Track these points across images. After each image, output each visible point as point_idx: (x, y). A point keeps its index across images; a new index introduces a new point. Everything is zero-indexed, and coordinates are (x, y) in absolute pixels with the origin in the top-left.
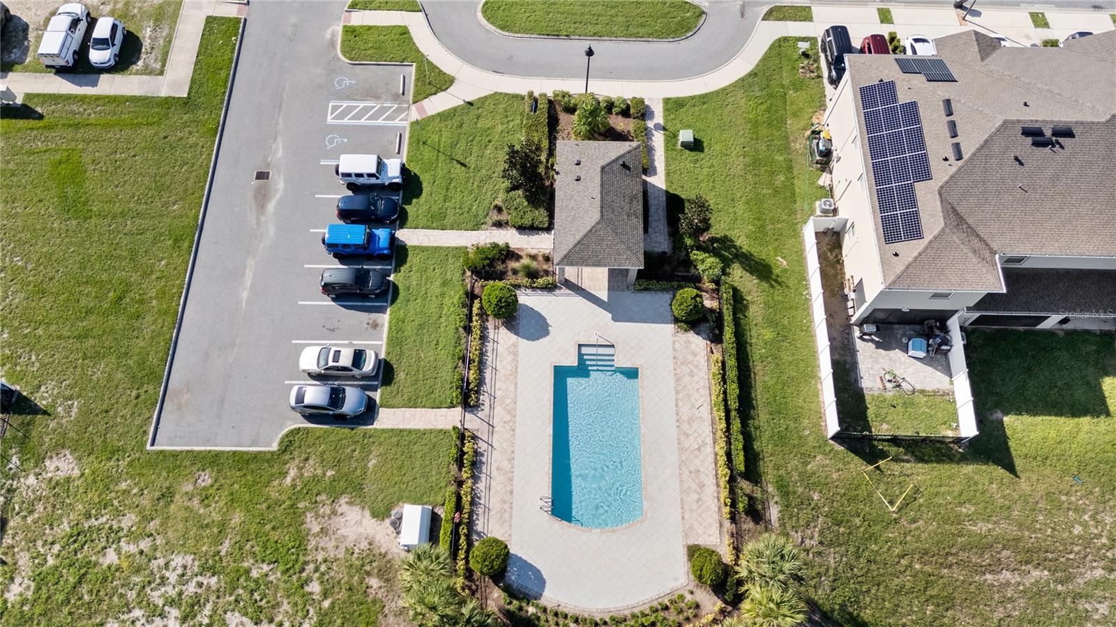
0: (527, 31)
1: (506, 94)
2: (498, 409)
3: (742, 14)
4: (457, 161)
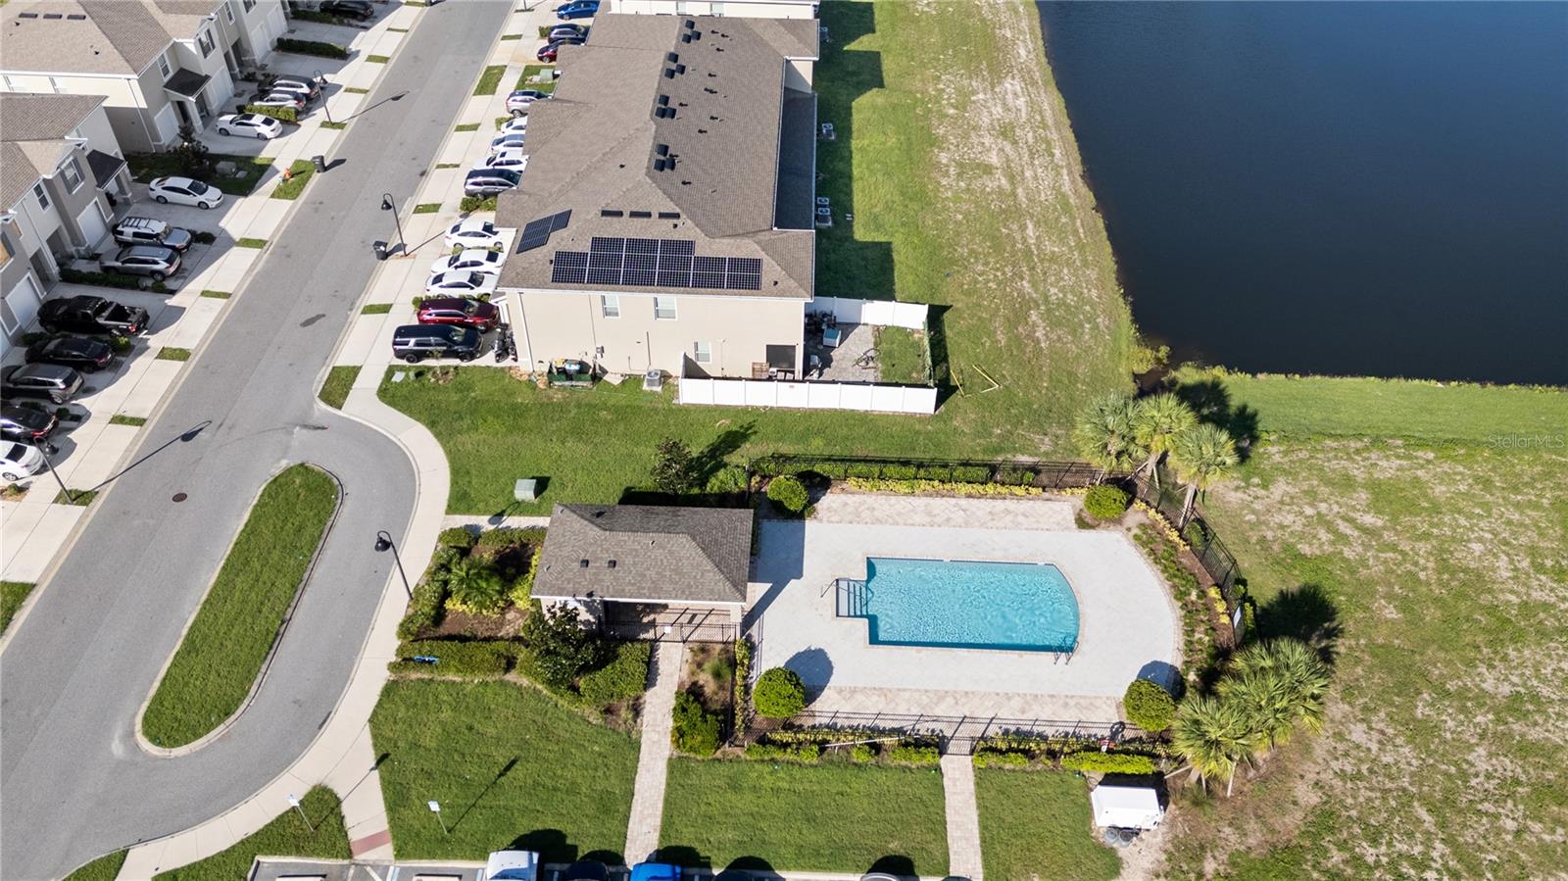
0: (249, 677)
1: (380, 705)
2: (938, 711)
3: (319, 428)
4: (501, 775)
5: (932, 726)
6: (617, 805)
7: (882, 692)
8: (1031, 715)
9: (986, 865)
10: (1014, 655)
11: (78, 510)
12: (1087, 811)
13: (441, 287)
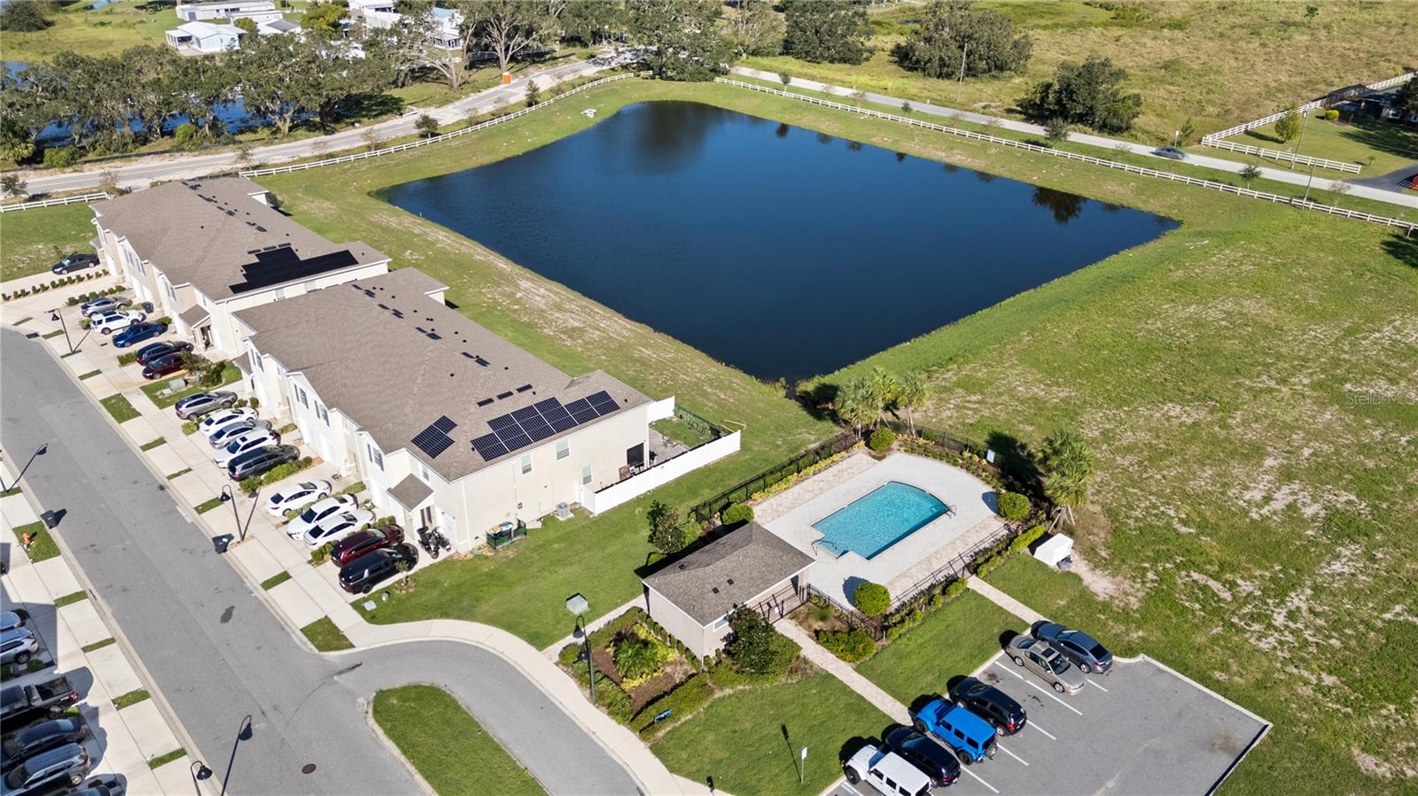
2: (937, 567)
3: (354, 668)
4: (787, 737)
5: (942, 574)
6: (861, 706)
7: (904, 575)
8: (971, 545)
9: (1038, 611)
10: (930, 525)
12: (1041, 566)
13: (326, 536)
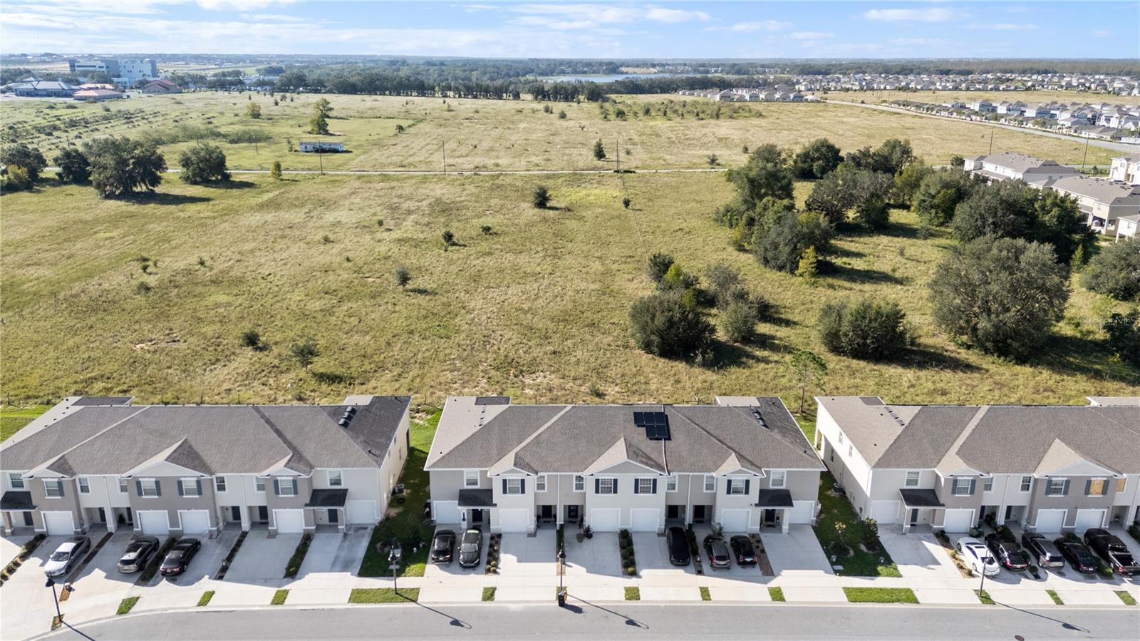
11: (977, 601)
